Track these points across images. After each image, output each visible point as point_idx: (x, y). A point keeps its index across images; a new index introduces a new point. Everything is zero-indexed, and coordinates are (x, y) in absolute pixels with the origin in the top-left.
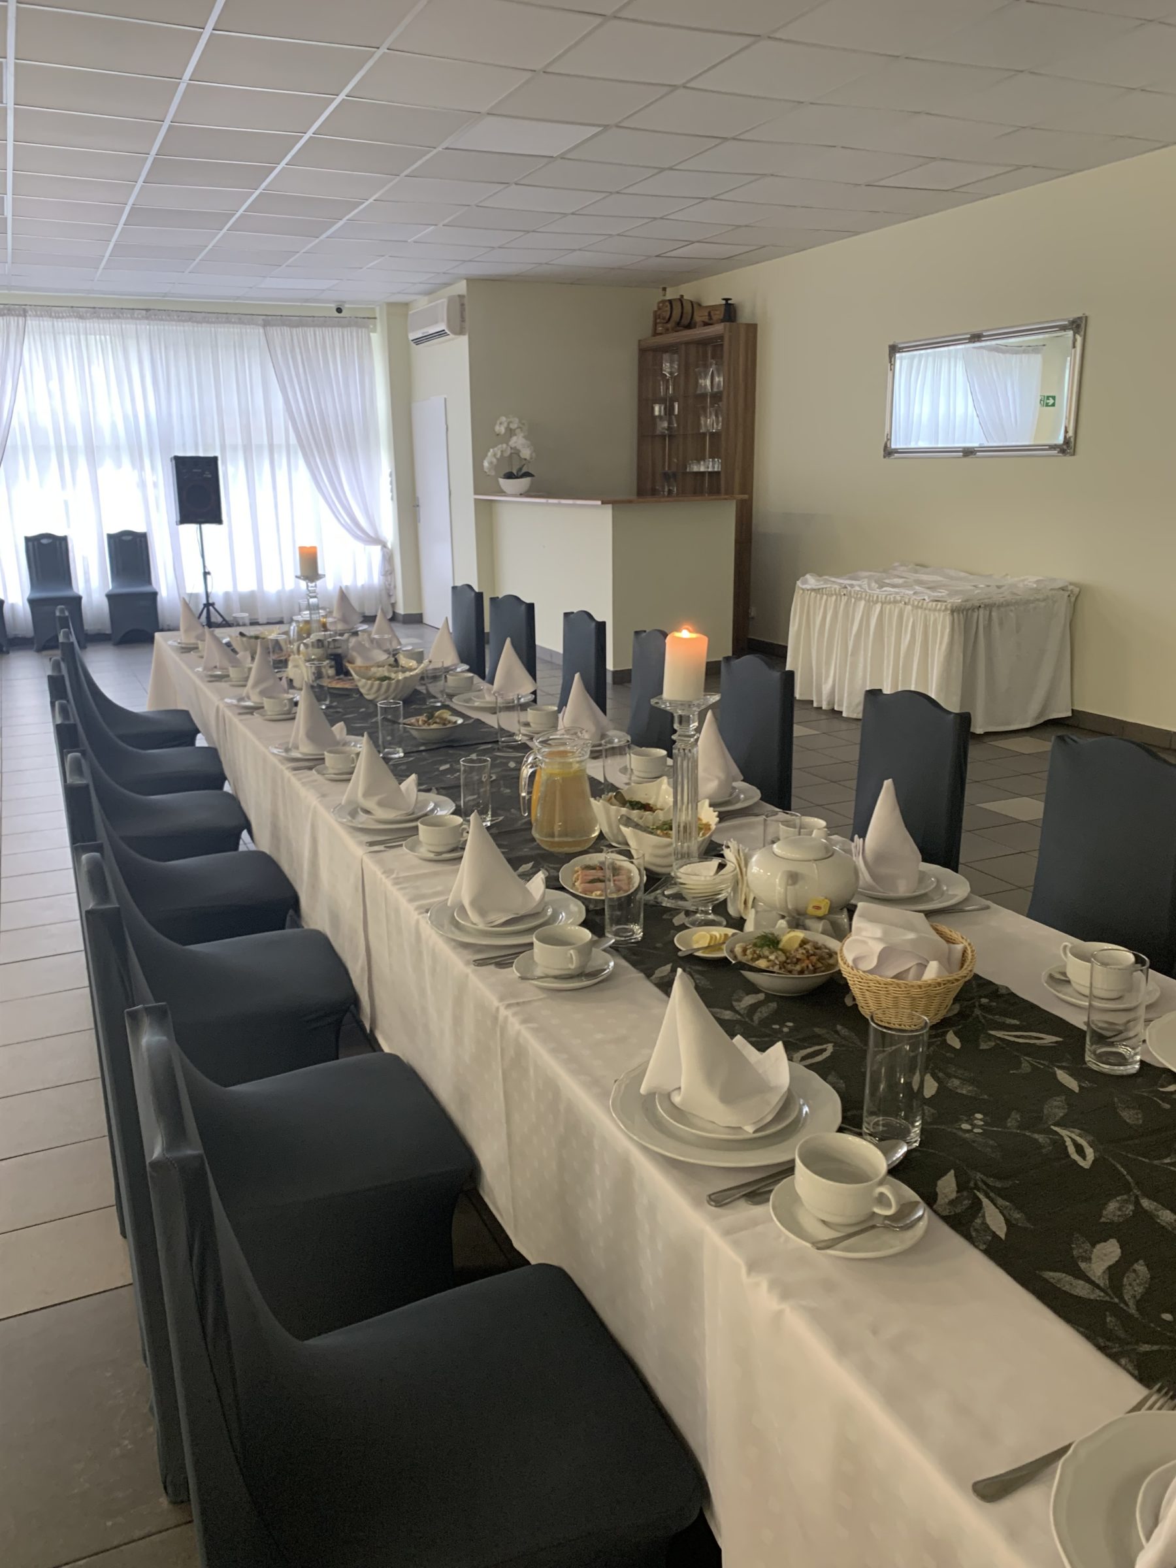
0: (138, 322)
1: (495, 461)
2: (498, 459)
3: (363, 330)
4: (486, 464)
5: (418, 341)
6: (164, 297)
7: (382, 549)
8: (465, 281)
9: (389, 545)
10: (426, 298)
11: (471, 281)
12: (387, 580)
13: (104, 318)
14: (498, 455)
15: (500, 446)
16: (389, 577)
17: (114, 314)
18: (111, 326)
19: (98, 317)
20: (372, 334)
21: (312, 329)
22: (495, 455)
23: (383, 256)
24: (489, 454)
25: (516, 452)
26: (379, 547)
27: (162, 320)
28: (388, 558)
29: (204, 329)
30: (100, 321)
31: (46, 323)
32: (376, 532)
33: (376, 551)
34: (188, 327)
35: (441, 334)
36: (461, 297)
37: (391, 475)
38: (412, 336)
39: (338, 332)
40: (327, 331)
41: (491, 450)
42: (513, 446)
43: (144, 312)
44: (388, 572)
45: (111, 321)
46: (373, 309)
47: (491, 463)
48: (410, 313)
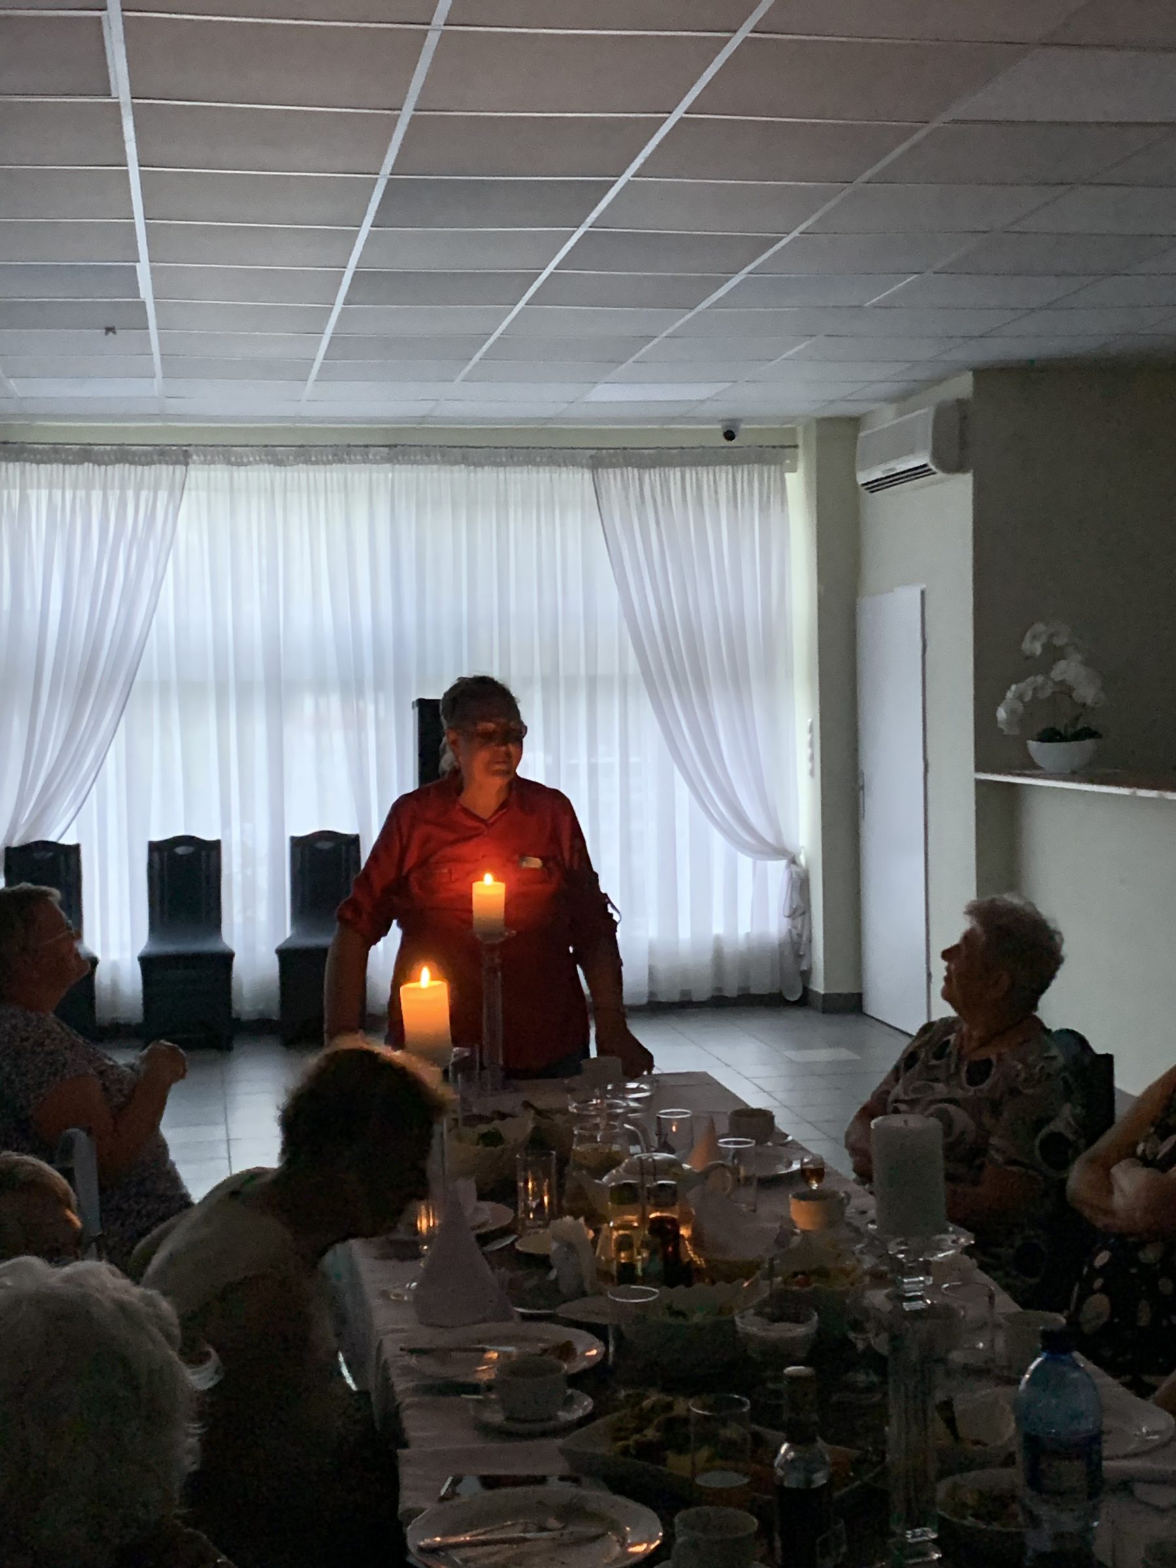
0: (374, 466)
1: (1020, 708)
2: (1026, 706)
3: (773, 467)
4: (1001, 713)
5: (874, 486)
6: (420, 424)
7: (788, 866)
8: (971, 373)
9: (802, 860)
10: (893, 407)
11: (983, 374)
12: (795, 927)
13: (317, 463)
14: (1028, 698)
15: (1031, 679)
16: (799, 921)
17: (335, 455)
18: (328, 475)
19: (308, 461)
20: (788, 476)
21: (678, 470)
22: (1020, 697)
23: (811, 336)
24: (1009, 695)
25: (1065, 690)
26: (783, 863)
27: (415, 462)
28: (800, 885)
29: (486, 476)
30: (311, 467)
31: (220, 473)
32: (778, 834)
33: (778, 871)
34: (460, 473)
35: (920, 472)
36: (960, 403)
37: (811, 730)
38: (863, 478)
39: (724, 474)
40: (706, 475)
41: (1013, 687)
42: (1058, 679)
43: (386, 450)
44: (799, 911)
45: (328, 467)
46: (793, 430)
47: (1011, 712)
48: (862, 434)
